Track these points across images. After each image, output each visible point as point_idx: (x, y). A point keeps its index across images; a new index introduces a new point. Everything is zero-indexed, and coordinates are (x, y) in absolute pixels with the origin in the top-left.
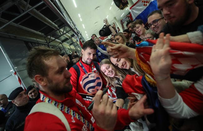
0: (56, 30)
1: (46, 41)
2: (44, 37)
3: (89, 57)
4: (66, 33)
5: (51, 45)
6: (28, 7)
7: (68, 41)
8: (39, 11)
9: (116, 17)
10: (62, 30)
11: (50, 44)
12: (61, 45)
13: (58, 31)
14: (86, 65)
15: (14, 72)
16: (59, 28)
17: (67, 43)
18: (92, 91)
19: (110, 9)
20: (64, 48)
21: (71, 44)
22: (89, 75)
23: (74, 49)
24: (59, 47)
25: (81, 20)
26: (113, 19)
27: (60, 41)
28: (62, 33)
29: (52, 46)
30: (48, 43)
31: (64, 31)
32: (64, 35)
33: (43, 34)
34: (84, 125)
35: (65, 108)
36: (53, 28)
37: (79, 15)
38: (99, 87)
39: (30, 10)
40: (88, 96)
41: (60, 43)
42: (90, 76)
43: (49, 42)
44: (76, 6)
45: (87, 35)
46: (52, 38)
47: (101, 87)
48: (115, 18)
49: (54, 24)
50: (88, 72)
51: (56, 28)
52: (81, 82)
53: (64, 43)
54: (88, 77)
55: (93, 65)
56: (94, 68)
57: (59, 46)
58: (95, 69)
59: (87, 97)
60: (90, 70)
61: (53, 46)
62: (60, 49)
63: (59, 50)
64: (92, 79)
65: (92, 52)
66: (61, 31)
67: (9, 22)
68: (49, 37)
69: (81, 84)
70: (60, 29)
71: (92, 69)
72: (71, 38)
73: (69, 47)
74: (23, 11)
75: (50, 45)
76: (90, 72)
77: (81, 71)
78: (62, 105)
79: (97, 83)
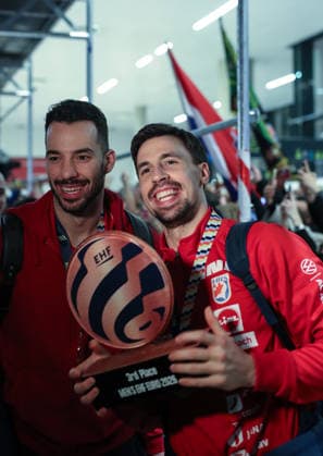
18: (141, 329)
22: (81, 256)
38: (158, 293)
40: (131, 369)
47: (167, 289)
54: (83, 272)
59: (130, 377)
64: (107, 268)
79: (138, 278)
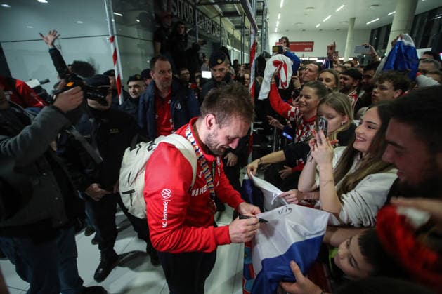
5: (200, 9)
7: (236, 19)
9: (356, 20)
11: (199, 7)
12: (218, 18)
15: (110, 36)
17: (233, 22)
20: (221, 29)
21: (237, 28)
23: (239, 39)
24: (212, 21)
26: (349, 20)
27: (220, 10)
29: (201, 12)
30: (196, 4)
32: (235, 4)
41: (219, 15)
45: (278, 23)
48: (353, 19)
57: (214, 19)
62: (213, 25)
63: (211, 26)
72: (245, 15)
73: (231, 31)
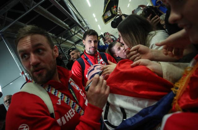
0: (67, 30)
1: (57, 43)
2: (55, 38)
3: (91, 45)
4: (77, 33)
6: (33, 4)
8: (46, 10)
10: (73, 30)
13: (69, 31)
14: (91, 57)
16: (69, 28)
17: (81, 45)
19: (128, 6)
25: (96, 20)
28: (73, 34)
29: (64, 48)
30: (59, 45)
31: (75, 31)
32: (76, 35)
33: (54, 35)
34: (72, 109)
35: (58, 93)
36: (64, 28)
37: (94, 15)
39: (35, 7)
41: (73, 45)
42: (95, 68)
43: (61, 44)
44: (90, 5)
46: (63, 39)
49: (64, 23)
50: (93, 64)
51: (67, 28)
52: (87, 76)
53: (77, 45)
55: (98, 56)
56: (100, 59)
58: (102, 60)
60: (96, 62)
61: (66, 48)
65: (92, 39)
66: (73, 32)
67: (14, 21)
68: (60, 38)
69: (87, 77)
70: (71, 28)
71: (97, 60)
74: (29, 9)
75: (62, 47)
76: (96, 63)
77: (86, 64)
78: (56, 90)
